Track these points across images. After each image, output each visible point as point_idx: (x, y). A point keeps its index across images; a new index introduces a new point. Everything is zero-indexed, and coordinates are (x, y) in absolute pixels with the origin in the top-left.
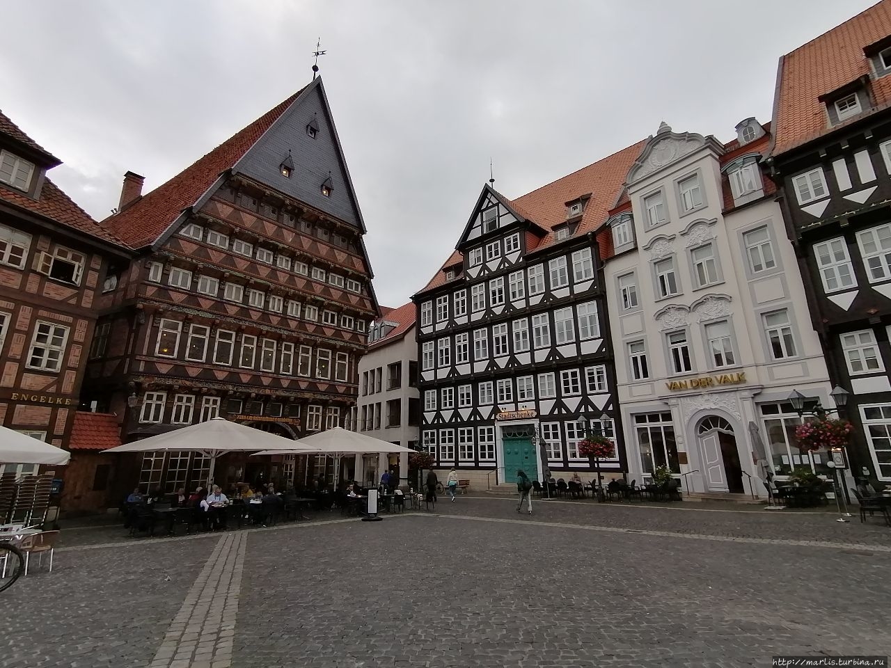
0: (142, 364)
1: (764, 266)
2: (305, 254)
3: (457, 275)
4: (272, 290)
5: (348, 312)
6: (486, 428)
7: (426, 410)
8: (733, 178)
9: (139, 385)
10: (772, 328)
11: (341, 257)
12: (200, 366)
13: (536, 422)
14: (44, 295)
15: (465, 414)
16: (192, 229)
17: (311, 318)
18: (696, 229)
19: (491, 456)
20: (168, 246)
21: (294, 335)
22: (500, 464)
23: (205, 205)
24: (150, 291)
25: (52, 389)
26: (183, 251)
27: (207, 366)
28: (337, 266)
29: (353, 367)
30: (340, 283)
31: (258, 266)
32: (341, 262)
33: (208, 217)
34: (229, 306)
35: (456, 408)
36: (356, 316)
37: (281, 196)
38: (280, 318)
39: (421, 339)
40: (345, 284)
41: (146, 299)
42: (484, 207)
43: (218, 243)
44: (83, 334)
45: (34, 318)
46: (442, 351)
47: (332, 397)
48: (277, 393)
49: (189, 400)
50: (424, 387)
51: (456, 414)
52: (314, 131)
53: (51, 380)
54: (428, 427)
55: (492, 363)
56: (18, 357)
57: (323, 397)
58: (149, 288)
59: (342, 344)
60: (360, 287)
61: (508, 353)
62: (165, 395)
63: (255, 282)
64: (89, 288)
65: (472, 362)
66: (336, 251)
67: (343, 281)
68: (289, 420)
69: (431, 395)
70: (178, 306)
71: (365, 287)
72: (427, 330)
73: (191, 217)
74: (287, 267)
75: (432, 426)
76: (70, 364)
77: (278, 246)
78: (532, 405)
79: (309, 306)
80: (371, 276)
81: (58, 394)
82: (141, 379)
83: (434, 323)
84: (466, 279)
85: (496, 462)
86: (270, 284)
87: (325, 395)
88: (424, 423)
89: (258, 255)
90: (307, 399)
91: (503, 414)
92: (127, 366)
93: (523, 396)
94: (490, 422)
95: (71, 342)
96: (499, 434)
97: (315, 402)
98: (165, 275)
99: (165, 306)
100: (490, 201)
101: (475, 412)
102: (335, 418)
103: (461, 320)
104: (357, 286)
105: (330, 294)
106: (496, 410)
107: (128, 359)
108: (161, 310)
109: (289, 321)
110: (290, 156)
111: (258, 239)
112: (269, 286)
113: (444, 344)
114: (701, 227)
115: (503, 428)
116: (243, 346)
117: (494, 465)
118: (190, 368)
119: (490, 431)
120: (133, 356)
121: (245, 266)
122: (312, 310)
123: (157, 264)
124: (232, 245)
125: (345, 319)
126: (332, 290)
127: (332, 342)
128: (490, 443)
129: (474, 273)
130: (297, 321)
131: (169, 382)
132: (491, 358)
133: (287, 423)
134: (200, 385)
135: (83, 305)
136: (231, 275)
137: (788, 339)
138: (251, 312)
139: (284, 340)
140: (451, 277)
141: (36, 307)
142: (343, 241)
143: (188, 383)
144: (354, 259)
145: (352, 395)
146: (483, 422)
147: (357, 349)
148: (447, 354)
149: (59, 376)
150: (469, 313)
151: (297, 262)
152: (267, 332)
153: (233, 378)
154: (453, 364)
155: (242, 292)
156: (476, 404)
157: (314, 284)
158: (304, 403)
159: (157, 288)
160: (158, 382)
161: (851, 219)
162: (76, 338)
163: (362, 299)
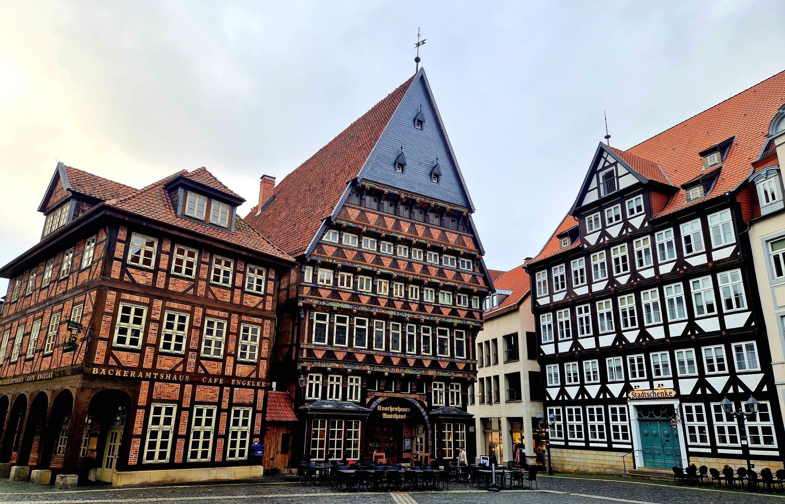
0: (305, 351)
2: (420, 241)
3: (573, 241)
4: (395, 278)
5: (463, 291)
6: (618, 407)
7: (548, 385)
9: (304, 368)
11: (452, 238)
12: (345, 350)
13: (676, 403)
14: (244, 304)
15: (593, 391)
16: (331, 233)
17: (429, 300)
19: (625, 437)
20: (316, 252)
21: (416, 317)
22: (637, 446)
23: (340, 213)
24: (306, 291)
25: (253, 376)
26: (326, 254)
27: (349, 350)
28: (449, 247)
29: (471, 344)
30: (452, 263)
31: (382, 258)
32: (452, 243)
33: (342, 222)
34: (362, 296)
35: (582, 384)
36: (470, 293)
37: (397, 192)
38: (402, 303)
39: (538, 311)
40: (458, 264)
41: (303, 298)
42: (600, 167)
43: (350, 242)
44: (268, 331)
45: (240, 322)
46: (561, 323)
47: (453, 374)
48: (406, 371)
49: (338, 380)
50: (545, 360)
51: (582, 391)
52: (421, 123)
53: (252, 368)
54: (553, 403)
55: (620, 337)
56: (233, 353)
57: (445, 374)
58: (304, 287)
59: (459, 322)
60: (471, 264)
61: (637, 326)
62: (321, 376)
63: (381, 273)
64: (269, 295)
65: (596, 335)
66: (447, 233)
67: (455, 261)
68: (417, 397)
69: (552, 369)
70: (326, 301)
71: (477, 264)
72: (543, 301)
73: (329, 225)
74: (406, 255)
75: (556, 403)
76: (262, 356)
77: (396, 238)
78: (670, 384)
79: (427, 288)
80: (482, 253)
81: (257, 379)
82: (305, 364)
83: (551, 294)
84: (583, 247)
85: (632, 444)
86: (393, 272)
87: (446, 372)
88: (548, 399)
89: (381, 248)
90: (432, 376)
91: (637, 392)
92: (294, 353)
93: (658, 373)
94: (621, 400)
95: (262, 338)
96: (633, 414)
97: (439, 378)
98: (315, 276)
99: (316, 302)
100: (606, 161)
101: (604, 390)
102: (458, 393)
103: (582, 291)
104: (469, 263)
105: (444, 275)
106: (627, 388)
107: (294, 348)
108: (315, 306)
109: (410, 304)
110: (402, 153)
111: (381, 234)
112: (392, 275)
113: (564, 316)
115: (638, 407)
116: (375, 330)
117: (630, 447)
118: (338, 353)
119: (622, 410)
120: (298, 345)
121: (372, 260)
122: (429, 291)
123: (309, 267)
124: (361, 243)
125: (459, 297)
126: (446, 272)
127: (450, 321)
128: (624, 423)
129: (592, 239)
130: (417, 303)
131: (324, 365)
132: (619, 332)
133: (415, 399)
134: (346, 367)
135: (267, 308)
136: (362, 269)
138: (379, 299)
139: (407, 322)
140: (567, 245)
141: (240, 314)
142: (453, 221)
143: (337, 365)
144: (464, 238)
145: (471, 371)
146: (614, 401)
147: (473, 326)
148: (567, 326)
149: (257, 365)
150: (590, 283)
151: (413, 249)
152: (394, 316)
153: (370, 359)
154: (575, 338)
155: (371, 282)
156: (604, 381)
157: (429, 268)
158: (428, 380)
159: (310, 288)
160: (317, 365)
162: (265, 335)
163: (474, 276)
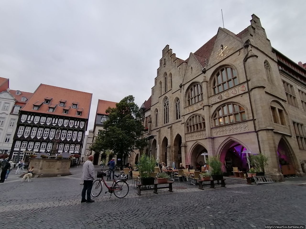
1: (12, 126)
8: (15, 108)
10: (7, 137)
18: (4, 114)
114: (5, 114)
137: (9, 139)
161: (27, 125)
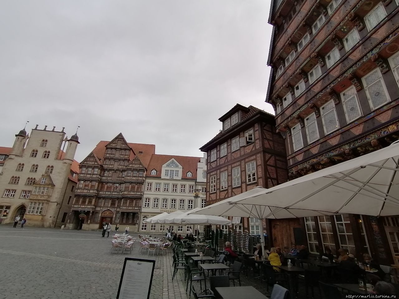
0: (291, 160)
12: (318, 143)
14: (245, 153)
16: (279, 70)
27: (321, 141)
31: (316, 38)
41: (279, 126)
44: (260, 160)
45: (245, 164)
53: (255, 186)
56: (244, 181)
64: (257, 139)
76: (259, 176)
89: (314, 31)
95: (257, 166)
98: (282, 106)
99: (286, 122)
108: (285, 126)
109: (374, 35)
118: (313, 149)
123: (278, 104)
124: (297, 50)
131: (305, 165)
135: (257, 148)
141: (245, 159)
143: (315, 160)
149: (257, 183)
159: (281, 116)
160: (300, 167)
162: (258, 163)
